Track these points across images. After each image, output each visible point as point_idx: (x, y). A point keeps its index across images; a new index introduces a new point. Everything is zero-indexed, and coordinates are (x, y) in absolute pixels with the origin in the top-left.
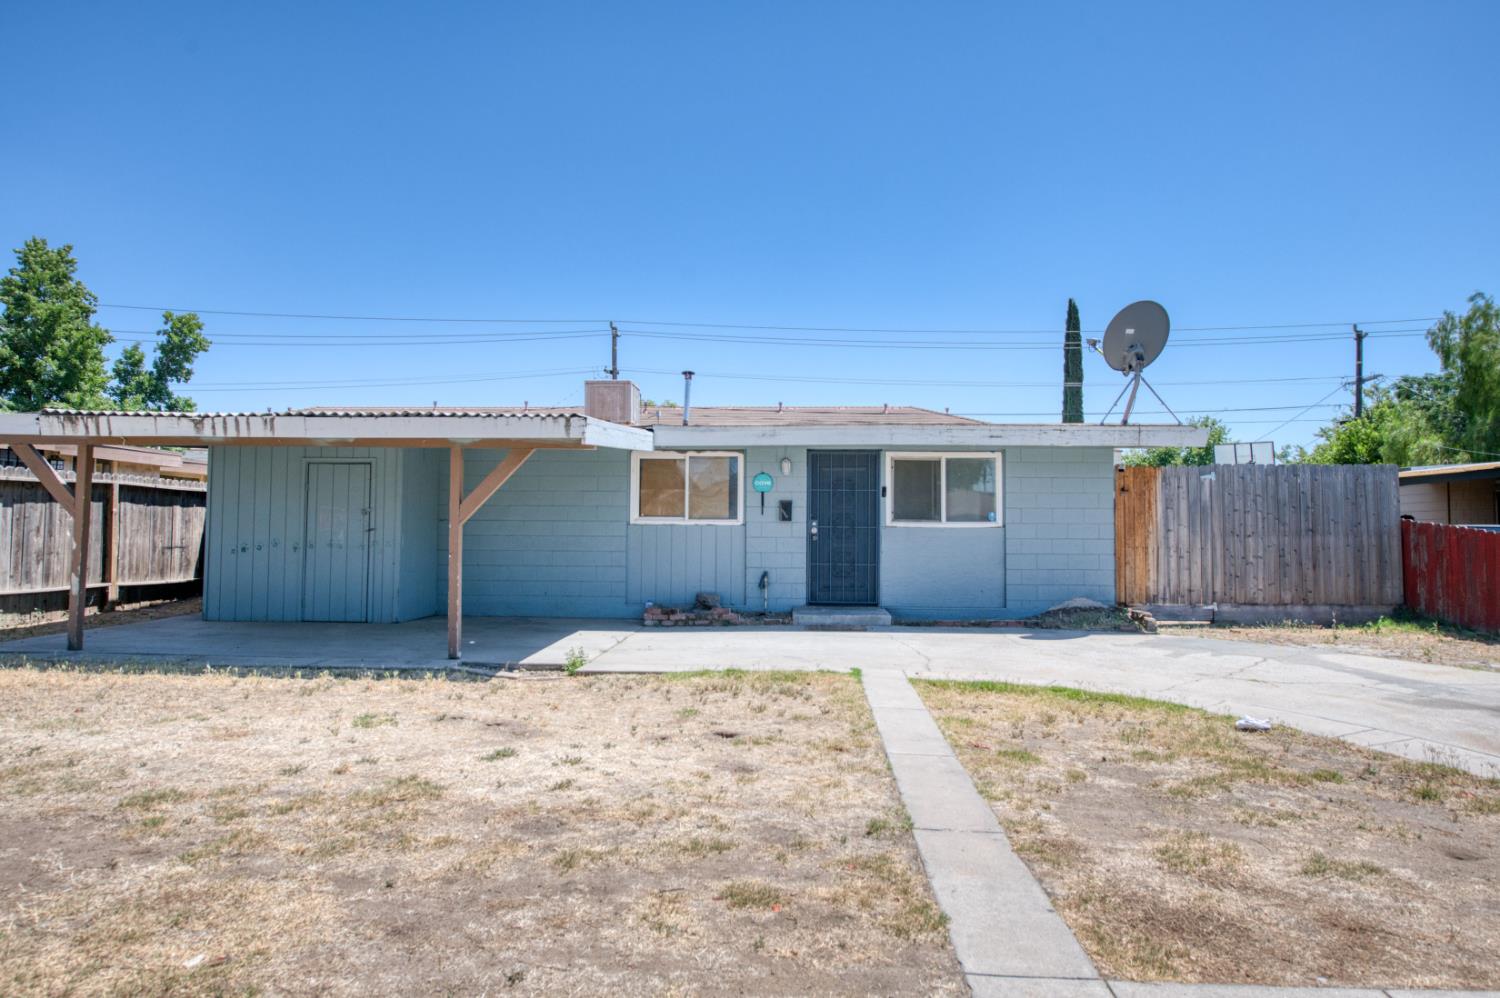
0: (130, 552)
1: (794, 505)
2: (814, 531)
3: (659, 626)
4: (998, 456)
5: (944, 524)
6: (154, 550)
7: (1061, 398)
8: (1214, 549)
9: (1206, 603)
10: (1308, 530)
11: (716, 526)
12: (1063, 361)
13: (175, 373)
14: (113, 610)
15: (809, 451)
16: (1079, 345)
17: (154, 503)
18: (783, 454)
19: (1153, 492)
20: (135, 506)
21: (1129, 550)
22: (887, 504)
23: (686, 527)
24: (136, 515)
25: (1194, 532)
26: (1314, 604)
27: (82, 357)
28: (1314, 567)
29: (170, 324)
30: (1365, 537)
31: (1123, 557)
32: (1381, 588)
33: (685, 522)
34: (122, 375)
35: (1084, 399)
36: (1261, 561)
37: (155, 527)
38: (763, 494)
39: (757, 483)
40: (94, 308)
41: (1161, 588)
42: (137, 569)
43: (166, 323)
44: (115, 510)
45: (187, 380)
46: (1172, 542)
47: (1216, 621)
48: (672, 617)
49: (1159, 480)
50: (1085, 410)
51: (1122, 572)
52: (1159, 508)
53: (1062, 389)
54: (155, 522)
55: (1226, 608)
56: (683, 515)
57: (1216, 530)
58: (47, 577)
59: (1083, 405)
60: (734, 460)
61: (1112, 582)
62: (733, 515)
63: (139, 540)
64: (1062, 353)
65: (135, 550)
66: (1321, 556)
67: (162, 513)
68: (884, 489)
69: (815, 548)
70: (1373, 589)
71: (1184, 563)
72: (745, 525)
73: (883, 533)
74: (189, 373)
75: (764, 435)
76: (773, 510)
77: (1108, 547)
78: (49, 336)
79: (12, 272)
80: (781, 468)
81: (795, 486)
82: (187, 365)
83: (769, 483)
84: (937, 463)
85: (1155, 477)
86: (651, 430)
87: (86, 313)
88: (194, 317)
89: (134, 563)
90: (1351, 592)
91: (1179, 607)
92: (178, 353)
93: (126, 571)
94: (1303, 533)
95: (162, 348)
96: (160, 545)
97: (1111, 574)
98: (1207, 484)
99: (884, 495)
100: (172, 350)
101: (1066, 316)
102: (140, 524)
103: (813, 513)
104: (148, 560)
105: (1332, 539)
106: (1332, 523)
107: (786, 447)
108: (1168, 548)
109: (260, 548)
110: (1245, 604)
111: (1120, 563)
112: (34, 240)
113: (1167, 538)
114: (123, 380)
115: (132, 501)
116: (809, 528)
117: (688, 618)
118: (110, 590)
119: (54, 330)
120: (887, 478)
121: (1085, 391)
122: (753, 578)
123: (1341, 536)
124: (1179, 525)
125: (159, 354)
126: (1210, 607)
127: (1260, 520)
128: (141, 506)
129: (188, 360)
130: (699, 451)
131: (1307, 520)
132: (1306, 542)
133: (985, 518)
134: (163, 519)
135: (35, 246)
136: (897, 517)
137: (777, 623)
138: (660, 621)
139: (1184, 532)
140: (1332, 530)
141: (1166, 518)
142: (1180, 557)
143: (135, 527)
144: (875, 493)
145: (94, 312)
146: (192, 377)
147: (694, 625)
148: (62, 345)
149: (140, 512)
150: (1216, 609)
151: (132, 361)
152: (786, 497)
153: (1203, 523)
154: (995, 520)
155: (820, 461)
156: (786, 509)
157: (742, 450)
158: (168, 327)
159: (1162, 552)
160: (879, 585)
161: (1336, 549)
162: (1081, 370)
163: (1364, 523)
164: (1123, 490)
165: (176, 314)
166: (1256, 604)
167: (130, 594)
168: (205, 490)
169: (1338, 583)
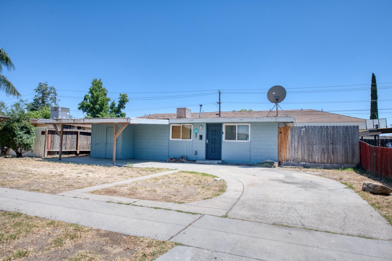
0: (82, 144)
1: (203, 136)
2: (207, 142)
3: (170, 162)
4: (249, 124)
5: (237, 141)
6: (87, 144)
7: (370, 105)
8: (304, 148)
9: (302, 162)
10: (331, 143)
11: (187, 141)
12: (370, 93)
13: (122, 107)
14: (78, 155)
15: (206, 123)
16: (376, 88)
17: (87, 135)
18: (201, 124)
19: (288, 133)
20: (83, 136)
21: (282, 148)
22: (224, 136)
23: (181, 141)
24: (83, 137)
25: (299, 143)
26: (333, 163)
27: (103, 105)
28: (333, 153)
29: (121, 96)
30: (348, 146)
31: (280, 150)
32: (353, 159)
33: (181, 140)
34: (112, 108)
35: (378, 105)
36: (317, 152)
37: (87, 140)
38: (196, 133)
39: (195, 131)
40: (107, 93)
41: (290, 158)
42: (84, 148)
43: (120, 96)
44: (79, 136)
45: (124, 109)
46: (293, 146)
47: (305, 167)
48: (172, 160)
49: (290, 130)
50: (378, 109)
51: (280, 154)
52: (290, 137)
53: (370, 102)
54: (87, 139)
55: (307, 163)
56: (180, 138)
57: (305, 143)
58: (65, 148)
59: (378, 107)
60: (191, 126)
61: (277, 156)
62: (191, 138)
63: (84, 142)
64: (370, 90)
65: (83, 144)
66: (335, 151)
67: (89, 137)
68: (223, 132)
69: (207, 146)
70: (350, 160)
71: (296, 151)
72: (192, 140)
73: (222, 143)
74: (124, 107)
75: (191, 120)
76: (198, 137)
77: (276, 147)
78: (97, 100)
79: (91, 87)
80: (200, 128)
81: (203, 132)
82: (124, 105)
83: (197, 131)
84: (235, 126)
85: (289, 129)
86: (169, 120)
87: (105, 95)
88: (126, 94)
89: (83, 147)
90: (344, 160)
91: (295, 163)
92: (123, 102)
93: (81, 148)
94: (330, 144)
95: (119, 101)
96: (88, 143)
97: (277, 154)
98: (303, 131)
99: (223, 134)
100: (121, 102)
101: (371, 79)
102: (84, 139)
103: (207, 138)
104: (86, 146)
105: (338, 146)
106: (338, 141)
107: (201, 123)
108: (292, 148)
109: (99, 144)
110: (313, 163)
111: (280, 151)
112: (94, 79)
113: (292, 145)
114: (112, 109)
115: (83, 135)
116: (206, 141)
117: (175, 160)
118: (77, 152)
119: (98, 99)
120: (224, 130)
121: (378, 102)
122: (194, 152)
123: (341, 146)
124: (295, 142)
125: (119, 103)
126: (303, 163)
127: (317, 140)
128: (85, 136)
129: (124, 104)
130: (184, 124)
131: (331, 141)
132: (330, 147)
133: (247, 140)
134: (89, 138)
135: (95, 81)
136: (226, 139)
137: (193, 162)
138: (170, 161)
139: (296, 143)
140: (338, 144)
141: (291, 140)
142: (295, 150)
143: (83, 140)
144: (221, 133)
145: (107, 94)
146: (125, 108)
147: (176, 162)
148: (99, 102)
149: (84, 137)
150: (305, 164)
151: (113, 105)
152: (201, 134)
153: (302, 141)
154: (249, 140)
155: (209, 126)
156: (201, 137)
157: (192, 124)
158: (121, 97)
159: (290, 148)
160: (221, 155)
161: (339, 149)
162: (377, 96)
163: (348, 141)
164: (280, 132)
165: (122, 94)
166: (316, 163)
167: (81, 152)
168: (91, 132)
169: (340, 158)
